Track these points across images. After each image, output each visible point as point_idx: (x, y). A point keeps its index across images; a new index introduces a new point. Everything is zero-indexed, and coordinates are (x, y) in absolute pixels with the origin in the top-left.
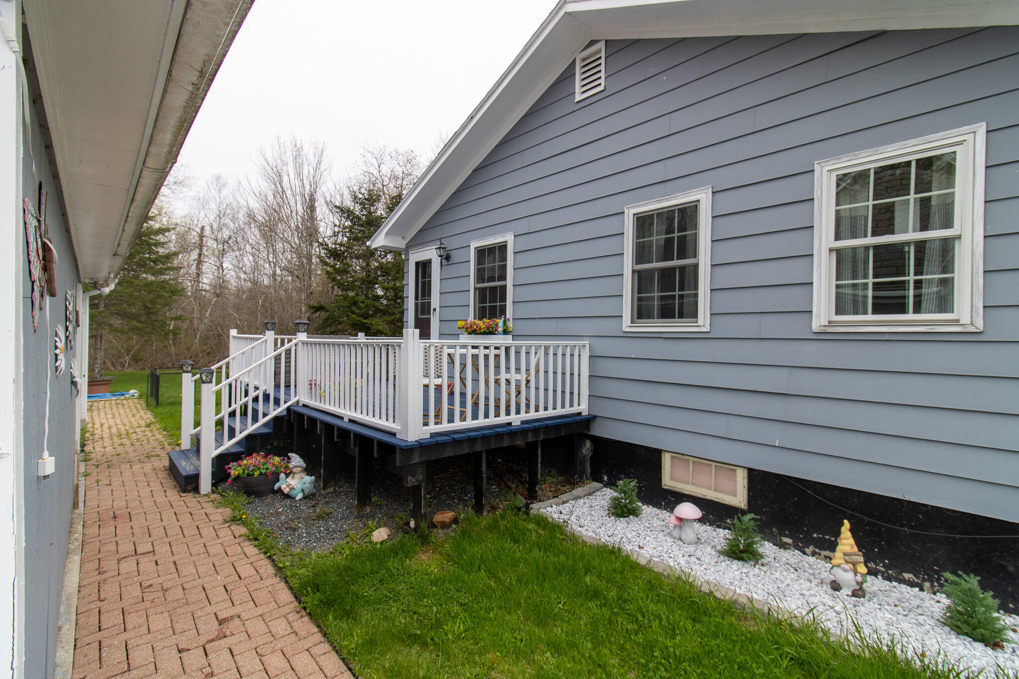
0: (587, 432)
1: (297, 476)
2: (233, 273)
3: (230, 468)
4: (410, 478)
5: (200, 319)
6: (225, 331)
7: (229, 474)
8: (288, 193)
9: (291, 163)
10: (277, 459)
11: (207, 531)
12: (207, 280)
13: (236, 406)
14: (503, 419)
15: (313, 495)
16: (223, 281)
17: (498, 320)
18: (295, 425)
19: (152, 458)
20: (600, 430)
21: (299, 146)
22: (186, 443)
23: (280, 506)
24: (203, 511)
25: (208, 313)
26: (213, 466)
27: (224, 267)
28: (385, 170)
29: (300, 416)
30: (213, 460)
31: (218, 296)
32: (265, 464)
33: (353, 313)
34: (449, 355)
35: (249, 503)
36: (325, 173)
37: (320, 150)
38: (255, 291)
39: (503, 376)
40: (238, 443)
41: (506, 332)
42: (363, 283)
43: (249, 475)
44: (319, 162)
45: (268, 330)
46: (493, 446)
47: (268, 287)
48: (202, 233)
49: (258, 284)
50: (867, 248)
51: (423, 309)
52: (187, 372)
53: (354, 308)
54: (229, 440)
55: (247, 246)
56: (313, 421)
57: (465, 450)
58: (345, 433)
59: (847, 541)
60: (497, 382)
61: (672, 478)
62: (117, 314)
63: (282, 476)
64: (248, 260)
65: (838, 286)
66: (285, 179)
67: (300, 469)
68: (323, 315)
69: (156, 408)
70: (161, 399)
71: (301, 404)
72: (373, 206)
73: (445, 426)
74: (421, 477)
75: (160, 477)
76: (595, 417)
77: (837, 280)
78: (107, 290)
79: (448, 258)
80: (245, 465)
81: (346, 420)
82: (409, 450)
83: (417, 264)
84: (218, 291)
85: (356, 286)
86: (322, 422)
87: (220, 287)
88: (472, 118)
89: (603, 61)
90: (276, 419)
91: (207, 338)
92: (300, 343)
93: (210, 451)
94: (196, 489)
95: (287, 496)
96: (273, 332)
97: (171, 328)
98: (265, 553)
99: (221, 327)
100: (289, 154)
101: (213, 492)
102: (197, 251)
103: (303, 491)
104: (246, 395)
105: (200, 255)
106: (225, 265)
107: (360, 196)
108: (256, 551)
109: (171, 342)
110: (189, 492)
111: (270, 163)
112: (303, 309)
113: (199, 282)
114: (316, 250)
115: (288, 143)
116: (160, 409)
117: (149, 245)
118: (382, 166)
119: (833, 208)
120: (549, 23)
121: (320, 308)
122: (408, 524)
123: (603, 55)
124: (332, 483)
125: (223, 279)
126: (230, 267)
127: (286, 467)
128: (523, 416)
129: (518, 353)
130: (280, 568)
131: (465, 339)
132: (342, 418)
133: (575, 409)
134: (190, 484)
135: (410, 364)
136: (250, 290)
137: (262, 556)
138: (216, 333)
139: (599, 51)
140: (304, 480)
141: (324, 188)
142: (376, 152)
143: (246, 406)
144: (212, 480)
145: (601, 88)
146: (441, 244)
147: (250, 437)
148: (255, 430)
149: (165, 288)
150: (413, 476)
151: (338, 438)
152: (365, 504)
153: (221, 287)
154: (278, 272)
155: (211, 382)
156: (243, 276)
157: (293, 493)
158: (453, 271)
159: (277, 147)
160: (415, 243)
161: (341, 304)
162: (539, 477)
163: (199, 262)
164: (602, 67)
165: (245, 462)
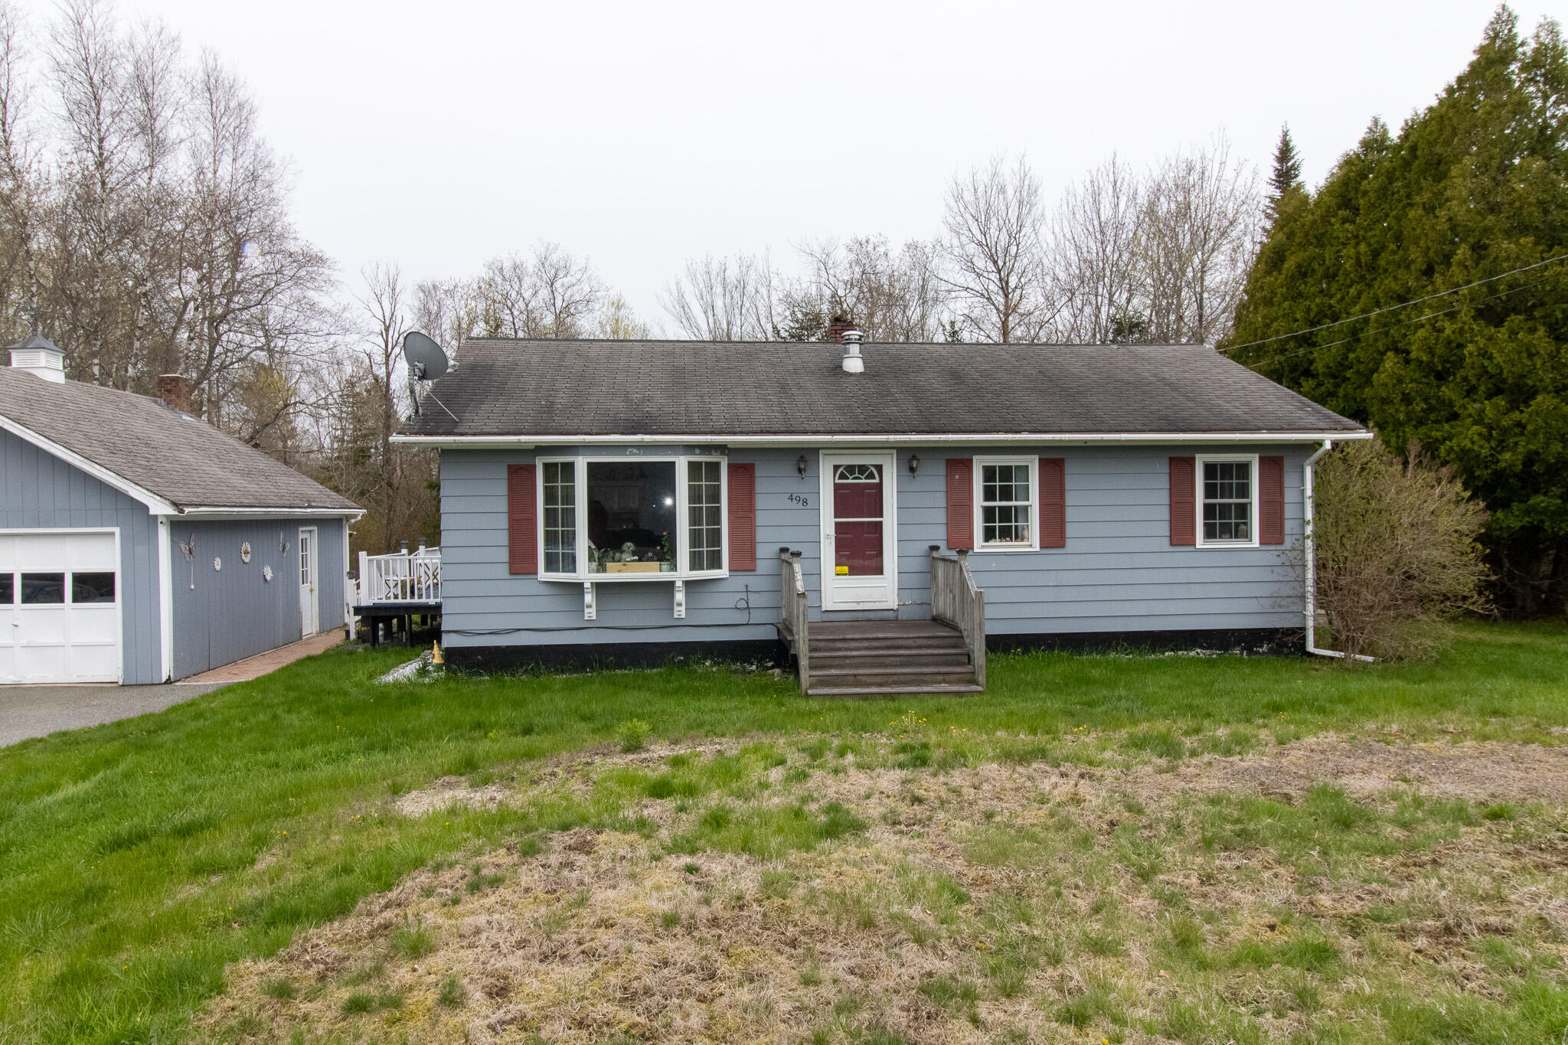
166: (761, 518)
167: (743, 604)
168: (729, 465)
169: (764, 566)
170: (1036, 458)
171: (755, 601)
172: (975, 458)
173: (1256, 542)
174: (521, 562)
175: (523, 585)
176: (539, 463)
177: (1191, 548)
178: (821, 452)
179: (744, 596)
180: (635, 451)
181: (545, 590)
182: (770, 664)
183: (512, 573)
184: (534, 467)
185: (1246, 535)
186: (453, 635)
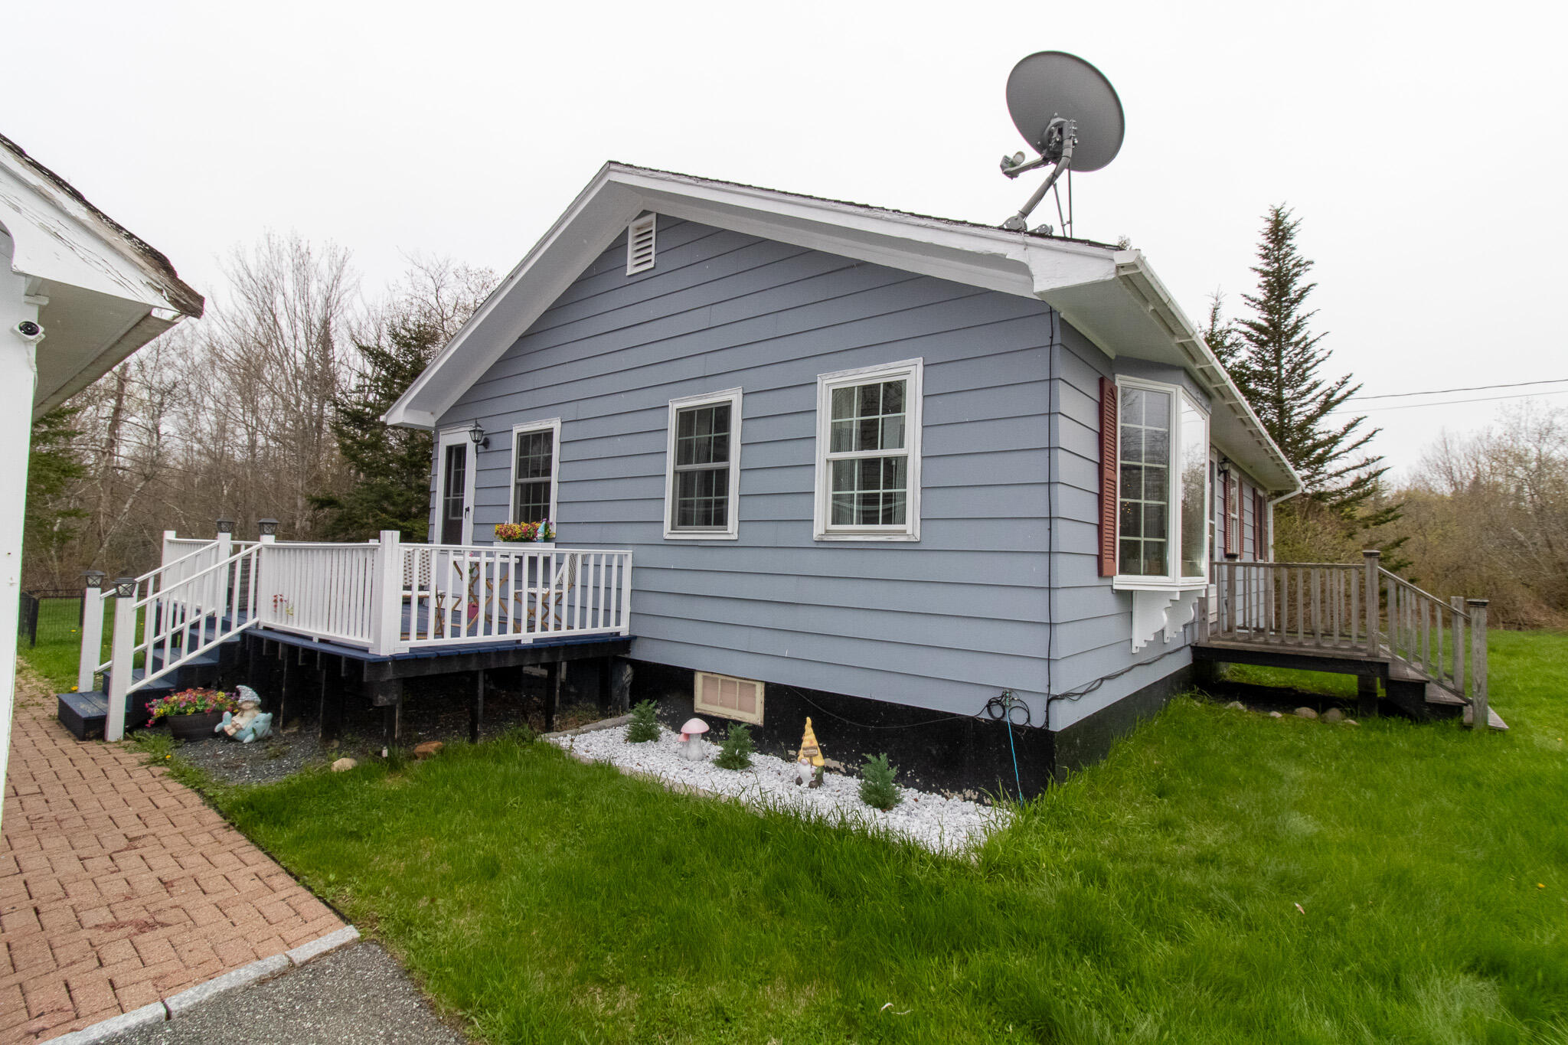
0: (626, 656)
1: (247, 714)
2: (178, 441)
3: (152, 706)
4: (380, 697)
5: (111, 516)
6: (157, 537)
7: (151, 715)
8: (283, 322)
9: (289, 276)
10: (221, 695)
11: (116, 774)
12: (126, 450)
13: (167, 634)
14: (510, 636)
15: (270, 738)
16: (158, 455)
17: (537, 525)
18: (251, 653)
19: (31, 708)
20: (642, 653)
21: (304, 250)
22: (86, 682)
23: (220, 750)
24: (111, 756)
25: (127, 506)
26: (127, 707)
27: (162, 432)
28: (446, 296)
29: (258, 640)
30: (129, 697)
31: (147, 478)
32: (203, 699)
33: (384, 511)
34: (455, 563)
35: (177, 747)
36: (347, 295)
37: (340, 258)
38: (218, 468)
39: (526, 590)
40: (165, 678)
41: (547, 539)
42: (403, 466)
43: (179, 713)
44: (337, 279)
45: (222, 531)
46: (493, 665)
47: (243, 465)
48: (124, 374)
49: (224, 461)
50: (852, 461)
51: (454, 508)
52: (94, 586)
53: (385, 504)
54: (154, 672)
55: (207, 399)
56: (274, 644)
57: (456, 668)
58: (310, 653)
59: (809, 738)
60: (518, 598)
61: (704, 701)
63: (227, 714)
64: (207, 423)
65: (835, 497)
66: (279, 299)
67: (252, 705)
68: (336, 512)
69: (31, 649)
70: (38, 636)
71: (261, 627)
72: (424, 348)
73: (431, 641)
74: (395, 697)
75: (44, 726)
76: (635, 638)
77: (834, 490)
79: (486, 444)
80: (174, 701)
81: (316, 640)
82: (380, 664)
83: (450, 449)
84: (147, 471)
85: (391, 469)
86: (285, 645)
87: (151, 465)
88: (512, 277)
89: (653, 235)
90: (224, 647)
91: (122, 547)
92: (264, 549)
93: (124, 685)
94: (101, 737)
95: (232, 739)
96: (229, 535)
97: (56, 529)
98: (192, 787)
99: (151, 529)
100: (287, 260)
101: (126, 738)
102: (113, 402)
103: (254, 730)
104: (183, 621)
105: (117, 410)
106: (163, 429)
107: (403, 332)
108: (181, 786)
109: (53, 552)
110: (90, 739)
111: (253, 274)
112: (300, 503)
113: (111, 454)
114: (329, 411)
115: (287, 245)
116: (37, 651)
118: (441, 290)
119: (829, 421)
120: (593, 187)
121: (330, 503)
122: (380, 754)
123: (654, 228)
124: (296, 720)
125: (158, 449)
126: (172, 430)
127: (234, 706)
128: (539, 634)
130: (210, 797)
131: (500, 547)
132: (310, 639)
133: (612, 628)
134: (92, 729)
135: (386, 570)
136: (209, 470)
137: (189, 790)
138: (140, 539)
139: (650, 224)
140: (257, 719)
141: (349, 314)
142: (432, 269)
143: (180, 633)
144: (126, 724)
145: (651, 265)
146: (477, 425)
147: (182, 669)
148: (191, 660)
149: (50, 465)
150: (385, 694)
151: (303, 661)
152: (333, 738)
153: (153, 463)
154: (261, 440)
155: (131, 596)
156: (196, 446)
157: (240, 735)
158: (493, 460)
159: (266, 250)
160: (448, 420)
161: (364, 496)
162: (557, 704)
163: (116, 421)
164: (653, 242)
165: (175, 697)
170: (1238, 476)
174: (1107, 558)
176: (1120, 384)
183: (1100, 575)
184: (1116, 389)
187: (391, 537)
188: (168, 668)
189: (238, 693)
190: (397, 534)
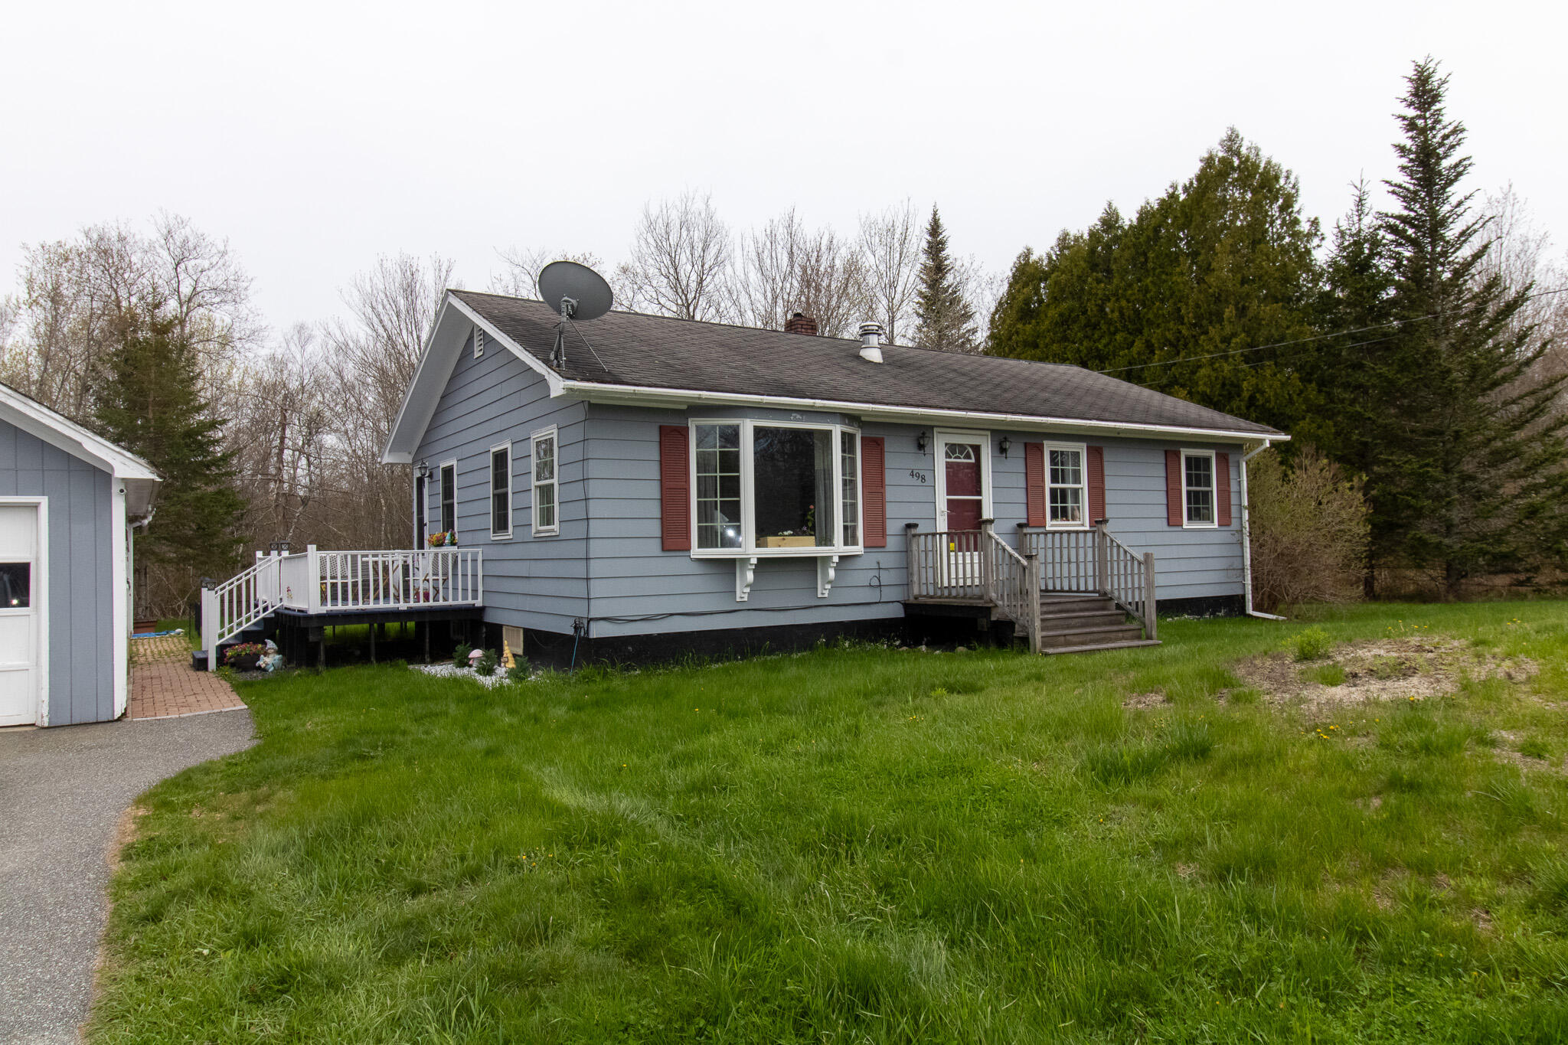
0: (482, 620)
1: (271, 655)
3: (230, 652)
7: (229, 657)
15: (280, 668)
18: (276, 622)
25: (292, 530)
26: (216, 653)
30: (217, 648)
32: (251, 648)
35: (237, 673)
40: (235, 637)
41: (453, 544)
43: (239, 656)
50: (543, 487)
54: (229, 634)
62: (165, 538)
63: (262, 656)
67: (273, 650)
71: (284, 607)
76: (485, 607)
78: (146, 522)
79: (431, 476)
80: (238, 650)
90: (264, 619)
92: (282, 560)
93: (216, 643)
94: (206, 669)
95: (264, 670)
101: (217, 670)
103: (273, 664)
110: (201, 670)
117: (201, 445)
119: (535, 461)
129: (464, 561)
133: (470, 601)
134: (201, 664)
140: (274, 658)
144: (217, 662)
147: (243, 632)
148: (247, 628)
157: (267, 667)
158: (434, 488)
160: (417, 458)
165: (238, 647)
166: (890, 494)
167: (875, 582)
168: (862, 438)
169: (893, 542)
170: (1084, 445)
171: (887, 578)
172: (1045, 442)
173: (1216, 525)
174: (673, 538)
175: (675, 564)
176: (693, 424)
177: (1180, 529)
178: (935, 430)
179: (876, 573)
180: (798, 416)
181: (697, 569)
182: (897, 643)
183: (663, 550)
184: (687, 428)
185: (1210, 519)
186: (602, 623)
187: (312, 548)
188: (236, 632)
189: (266, 644)
190: (315, 546)
